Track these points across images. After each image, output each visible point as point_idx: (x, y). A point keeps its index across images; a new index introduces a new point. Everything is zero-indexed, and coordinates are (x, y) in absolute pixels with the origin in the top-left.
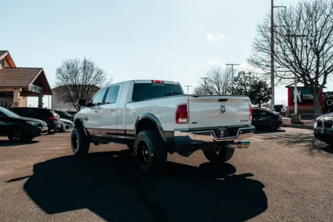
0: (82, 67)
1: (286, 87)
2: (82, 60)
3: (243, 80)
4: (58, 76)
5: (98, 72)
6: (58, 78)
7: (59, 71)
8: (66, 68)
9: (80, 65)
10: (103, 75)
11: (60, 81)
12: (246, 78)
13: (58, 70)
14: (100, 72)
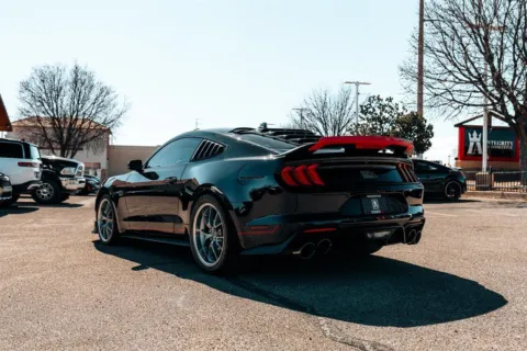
0: (71, 80)
1: (456, 126)
2: (71, 67)
3: (378, 111)
4: (23, 95)
5: (102, 90)
6: (23, 99)
7: (26, 86)
8: (38, 82)
9: (68, 76)
10: (111, 95)
11: (27, 107)
12: (382, 107)
13: (22, 83)
14: (104, 91)
